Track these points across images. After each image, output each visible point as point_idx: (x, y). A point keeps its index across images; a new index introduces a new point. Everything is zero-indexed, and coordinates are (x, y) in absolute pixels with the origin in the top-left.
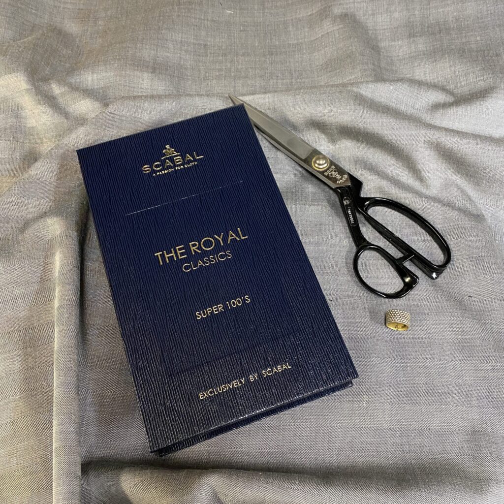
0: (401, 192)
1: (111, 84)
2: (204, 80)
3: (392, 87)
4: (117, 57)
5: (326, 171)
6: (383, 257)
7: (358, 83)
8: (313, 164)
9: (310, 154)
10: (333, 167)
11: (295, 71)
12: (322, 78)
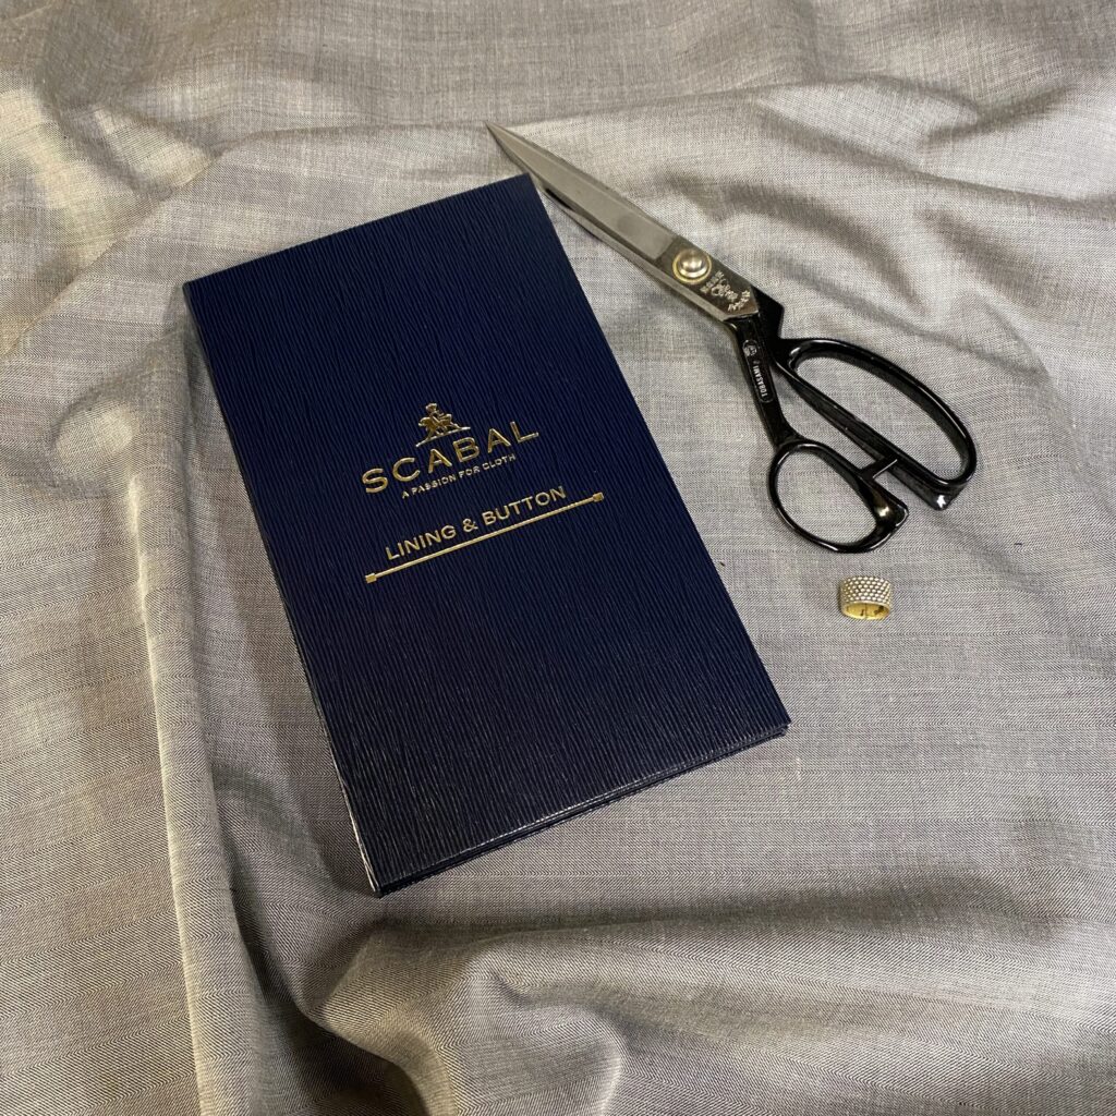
0: (868, 324)
1: (225, 110)
2: (429, 93)
3: (841, 95)
4: (236, 48)
5: (704, 284)
6: (832, 465)
7: (768, 88)
8: (675, 270)
9: (668, 249)
10: (720, 274)
11: (628, 67)
12: (689, 79)
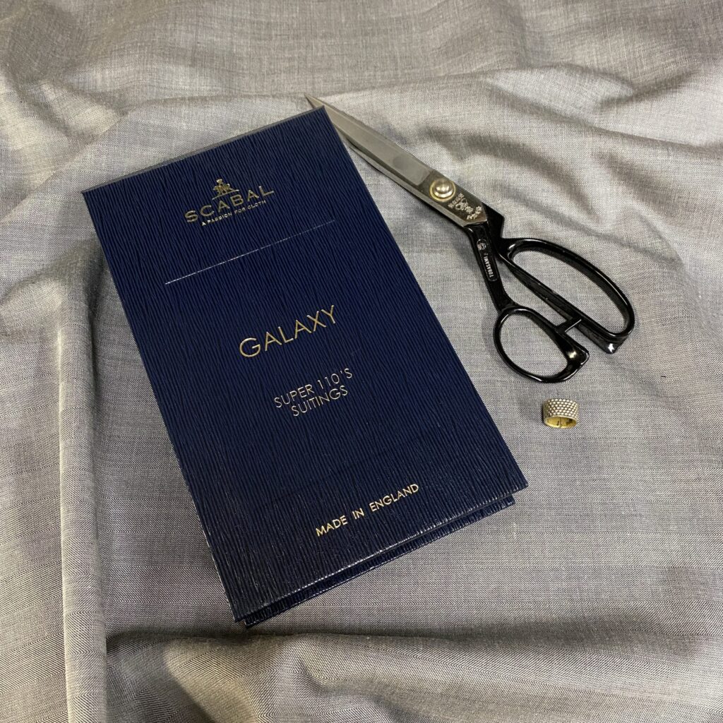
0: (561, 229)
1: (131, 85)
2: (268, 74)
3: (542, 76)
4: (139, 44)
5: (450, 202)
6: (537, 324)
7: (494, 72)
8: (431, 193)
9: (427, 178)
10: (461, 195)
11: (401, 57)
12: (441, 66)
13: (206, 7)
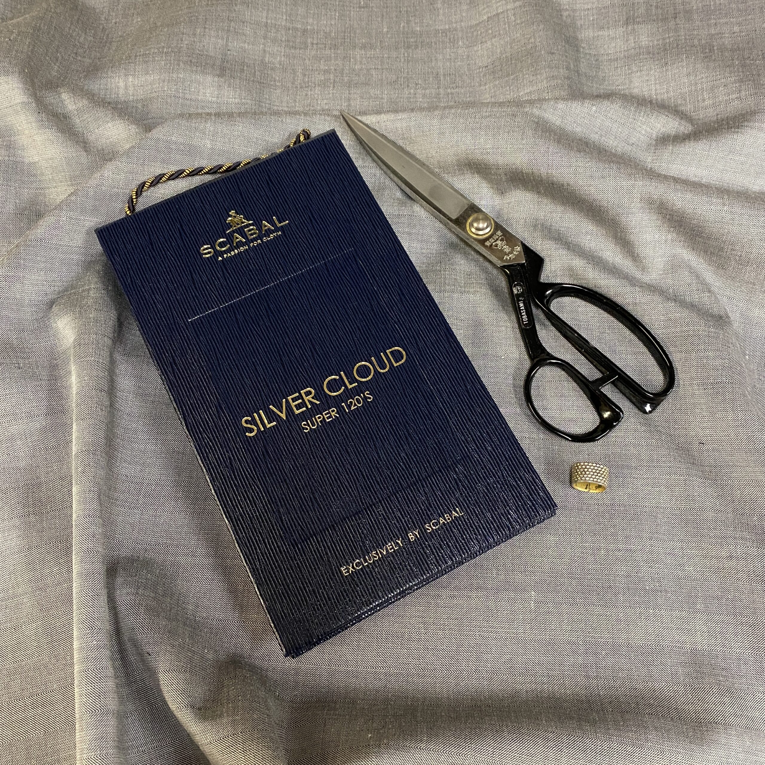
0: (602, 276)
1: (154, 95)
2: (301, 87)
4: (165, 50)
5: (487, 239)
6: (572, 377)
7: (541, 100)
8: (468, 228)
9: (464, 212)
10: (499, 233)
11: (444, 75)
12: (487, 87)
13: (239, 11)
